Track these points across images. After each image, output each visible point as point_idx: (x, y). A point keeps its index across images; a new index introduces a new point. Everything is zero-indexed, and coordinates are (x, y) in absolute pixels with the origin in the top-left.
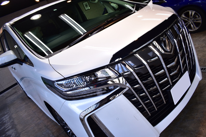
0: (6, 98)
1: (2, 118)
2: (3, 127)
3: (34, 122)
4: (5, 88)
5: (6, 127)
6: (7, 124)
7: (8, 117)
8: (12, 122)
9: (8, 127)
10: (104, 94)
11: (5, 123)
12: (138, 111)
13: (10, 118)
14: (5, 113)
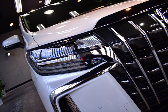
0: (26, 87)
1: (16, 102)
2: (13, 110)
3: (37, 108)
4: (27, 80)
5: (16, 110)
6: (17, 108)
7: (20, 102)
8: (22, 106)
9: (17, 110)
10: (83, 69)
11: (17, 107)
12: (131, 100)
13: (22, 103)
14: (20, 99)
